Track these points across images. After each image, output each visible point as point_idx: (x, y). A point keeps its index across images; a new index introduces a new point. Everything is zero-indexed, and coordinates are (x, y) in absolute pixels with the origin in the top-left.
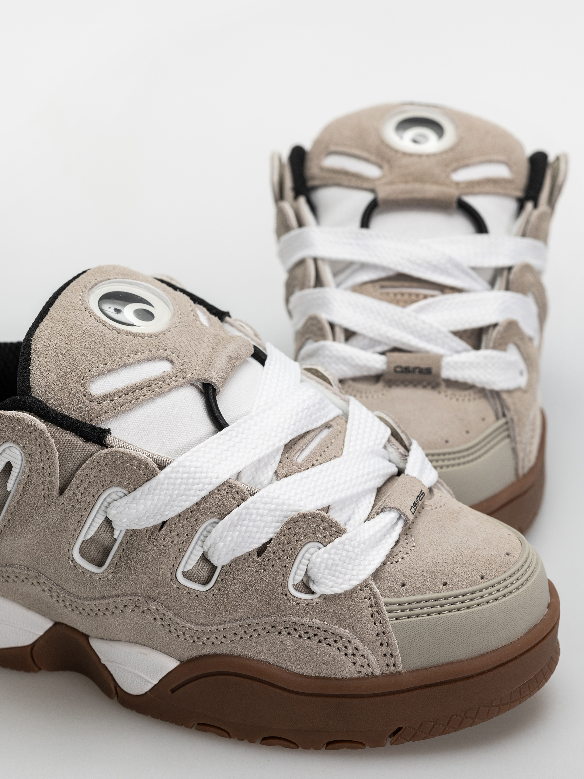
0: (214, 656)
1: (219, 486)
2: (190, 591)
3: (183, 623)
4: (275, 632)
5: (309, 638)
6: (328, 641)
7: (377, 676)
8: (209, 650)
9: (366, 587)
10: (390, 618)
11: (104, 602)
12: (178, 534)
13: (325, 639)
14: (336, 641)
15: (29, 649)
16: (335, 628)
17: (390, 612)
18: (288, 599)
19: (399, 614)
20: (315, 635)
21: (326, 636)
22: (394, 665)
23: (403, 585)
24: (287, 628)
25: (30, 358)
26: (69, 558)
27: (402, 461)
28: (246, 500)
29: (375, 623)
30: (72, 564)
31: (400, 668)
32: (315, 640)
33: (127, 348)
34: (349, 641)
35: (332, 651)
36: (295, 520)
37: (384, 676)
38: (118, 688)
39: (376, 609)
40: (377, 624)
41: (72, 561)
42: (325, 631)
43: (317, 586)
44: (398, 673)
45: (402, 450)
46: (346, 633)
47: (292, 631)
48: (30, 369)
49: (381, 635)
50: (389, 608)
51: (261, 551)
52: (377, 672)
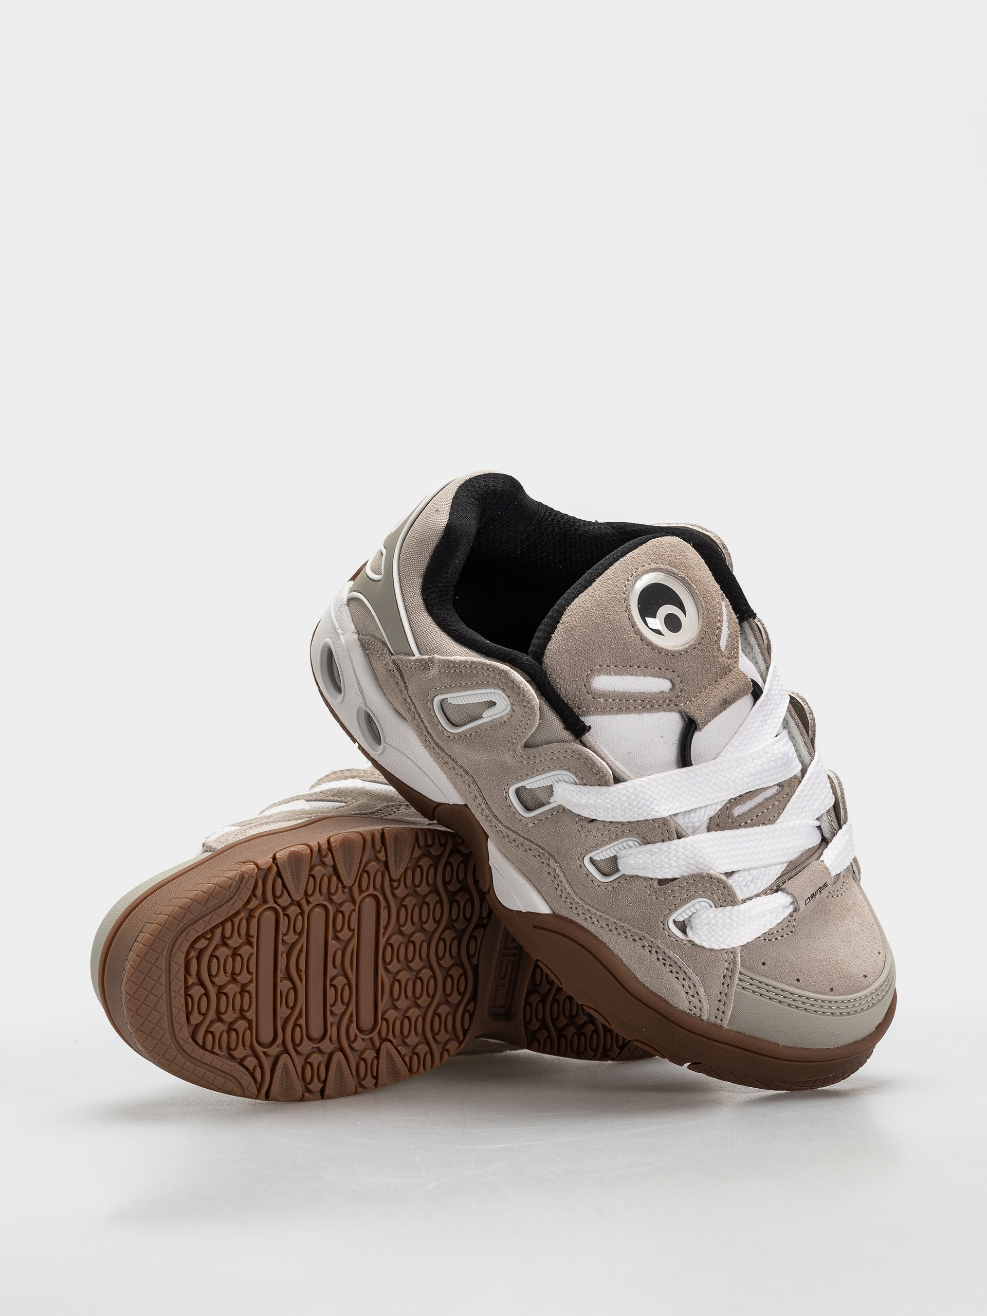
0: (582, 928)
1: (655, 819)
2: (588, 874)
3: (569, 890)
4: (639, 943)
5: (664, 964)
6: (678, 975)
7: (702, 1020)
8: (580, 921)
9: (732, 952)
10: (738, 985)
11: (515, 836)
12: (602, 834)
13: (677, 972)
14: (684, 979)
15: (436, 804)
16: (689, 970)
17: (740, 980)
18: (663, 928)
19: (747, 985)
20: (670, 965)
21: (678, 971)
22: (721, 1020)
23: (764, 964)
24: (651, 947)
25: (557, 626)
26: (505, 789)
27: (830, 832)
28: (671, 840)
29: (723, 984)
30: (505, 795)
31: (725, 1024)
32: (668, 969)
33: (642, 658)
34: (695, 985)
35: (677, 985)
36: (701, 876)
37: (708, 1023)
38: (491, 889)
39: (730, 974)
40: (725, 985)
41: (506, 792)
42: (680, 967)
43: (692, 933)
44: (721, 1027)
45: (835, 825)
46: (696, 979)
47: (653, 952)
48: (551, 637)
49: (723, 995)
50: (740, 976)
51: (662, 882)
52: (705, 1018)
